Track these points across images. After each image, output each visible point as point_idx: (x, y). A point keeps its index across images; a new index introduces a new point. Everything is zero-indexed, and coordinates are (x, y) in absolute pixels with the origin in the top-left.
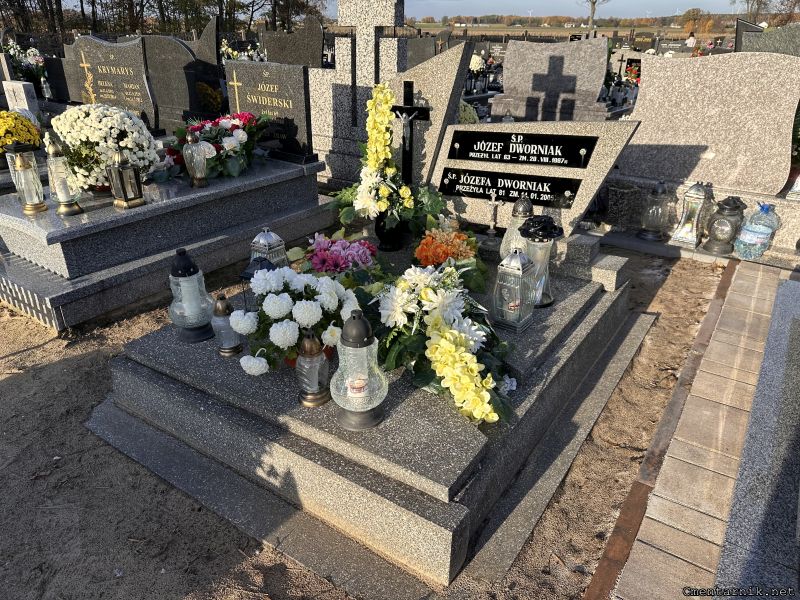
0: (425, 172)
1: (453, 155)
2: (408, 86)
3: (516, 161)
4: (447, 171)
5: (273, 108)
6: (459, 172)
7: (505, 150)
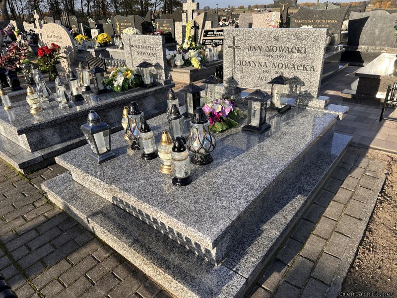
0: (199, 40)
1: (204, 36)
2: (195, 22)
3: (215, 36)
4: (203, 40)
5: (166, 30)
6: (206, 40)
7: (214, 34)
